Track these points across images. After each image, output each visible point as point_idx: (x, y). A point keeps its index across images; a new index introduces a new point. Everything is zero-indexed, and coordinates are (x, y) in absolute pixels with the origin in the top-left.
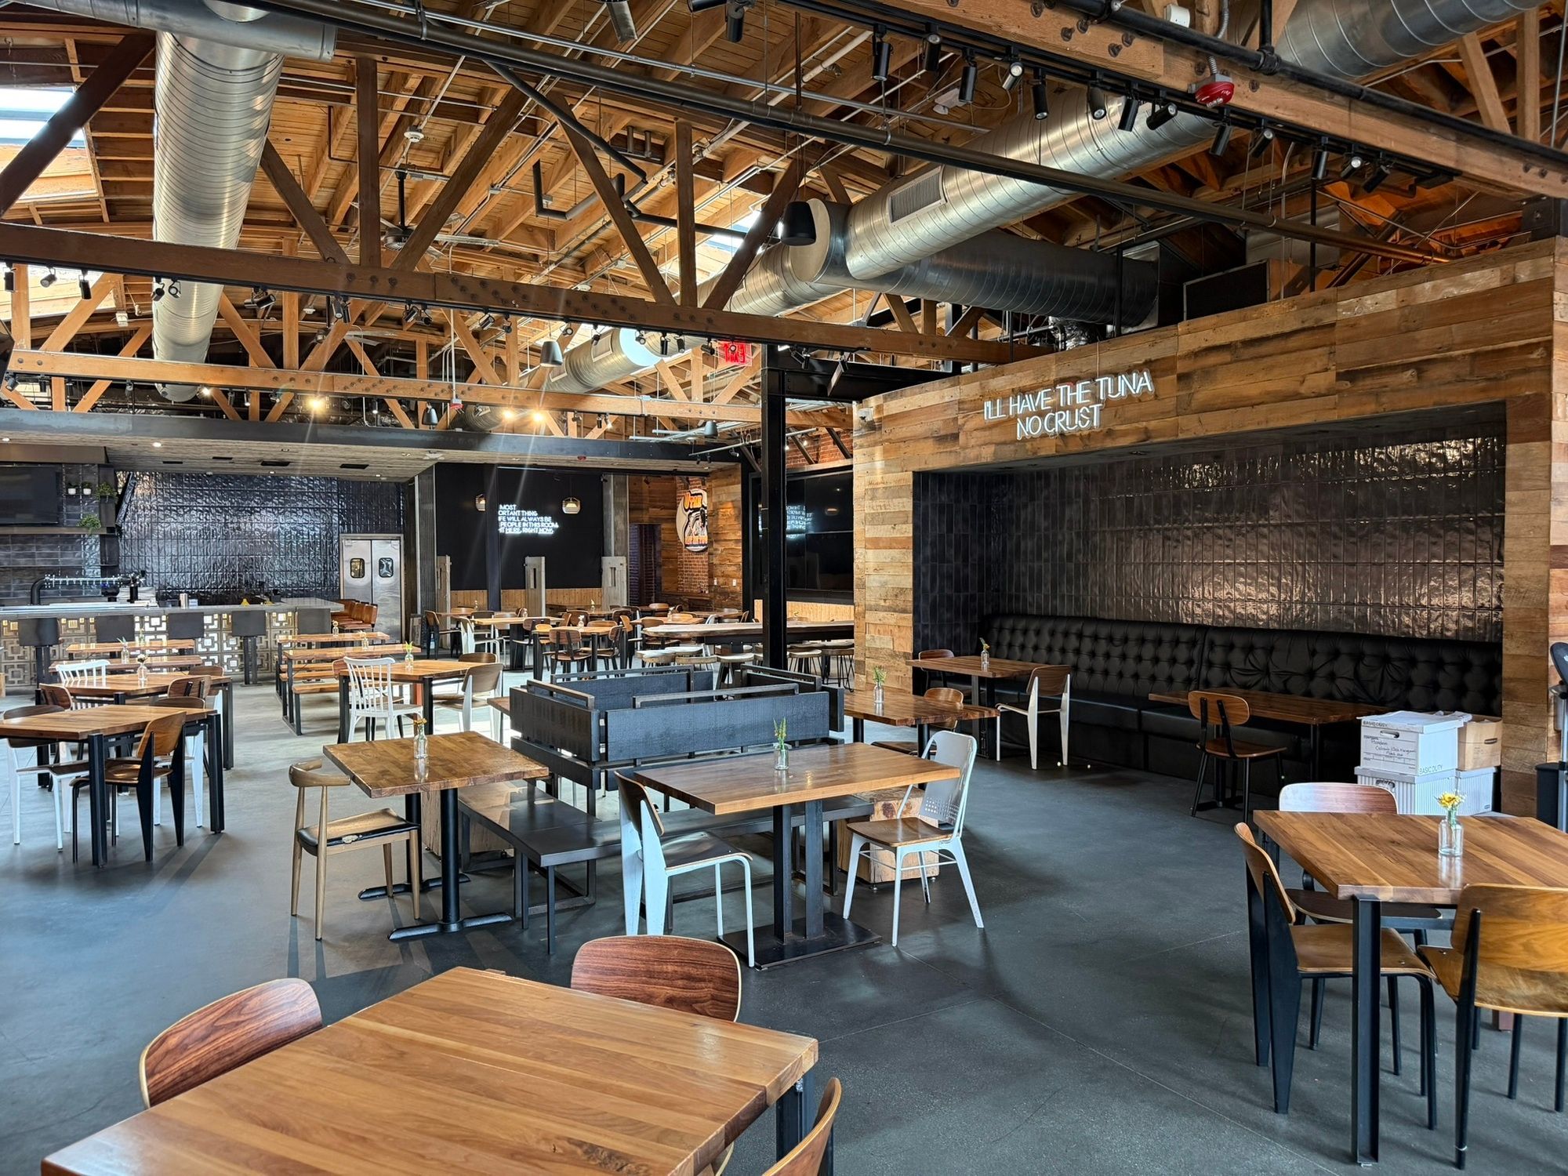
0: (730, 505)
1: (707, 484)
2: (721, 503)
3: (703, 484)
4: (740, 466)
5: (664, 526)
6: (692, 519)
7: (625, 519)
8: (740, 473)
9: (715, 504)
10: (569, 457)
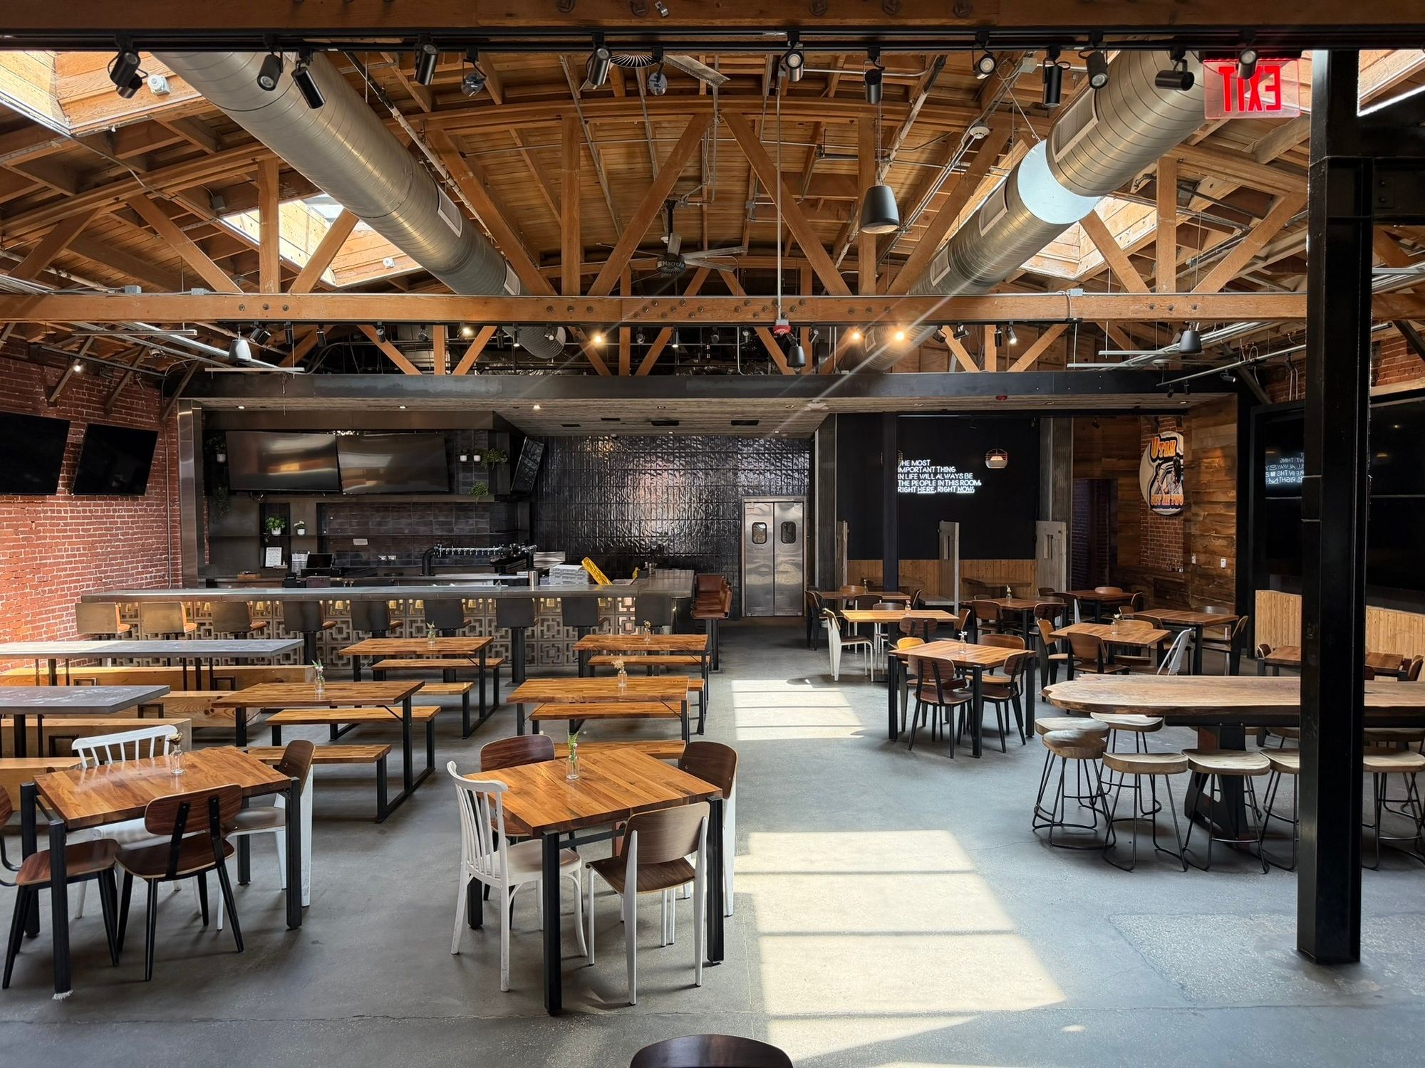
0: (1218, 453)
1: (1185, 425)
2: (1205, 451)
3: (1179, 425)
4: (1236, 397)
5: (1121, 481)
6: (1161, 472)
7: (1068, 473)
8: (1235, 408)
9: (1194, 452)
10: (985, 398)
